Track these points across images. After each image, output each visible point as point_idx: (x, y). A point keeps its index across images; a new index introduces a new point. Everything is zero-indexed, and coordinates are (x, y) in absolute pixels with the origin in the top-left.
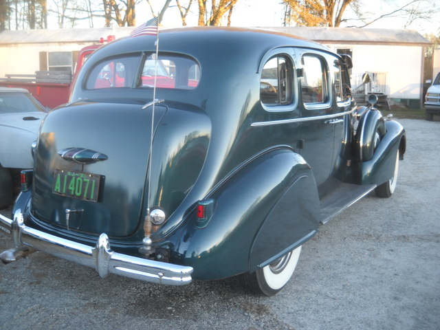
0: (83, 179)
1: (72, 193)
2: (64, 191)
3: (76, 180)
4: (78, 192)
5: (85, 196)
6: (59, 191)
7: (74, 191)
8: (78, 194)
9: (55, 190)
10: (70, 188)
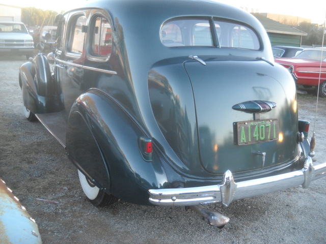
0: (265, 125)
1: (257, 139)
2: (250, 140)
3: (259, 128)
4: (262, 136)
5: (269, 137)
6: (245, 141)
7: (259, 137)
8: (262, 138)
9: (242, 141)
10: (255, 135)
